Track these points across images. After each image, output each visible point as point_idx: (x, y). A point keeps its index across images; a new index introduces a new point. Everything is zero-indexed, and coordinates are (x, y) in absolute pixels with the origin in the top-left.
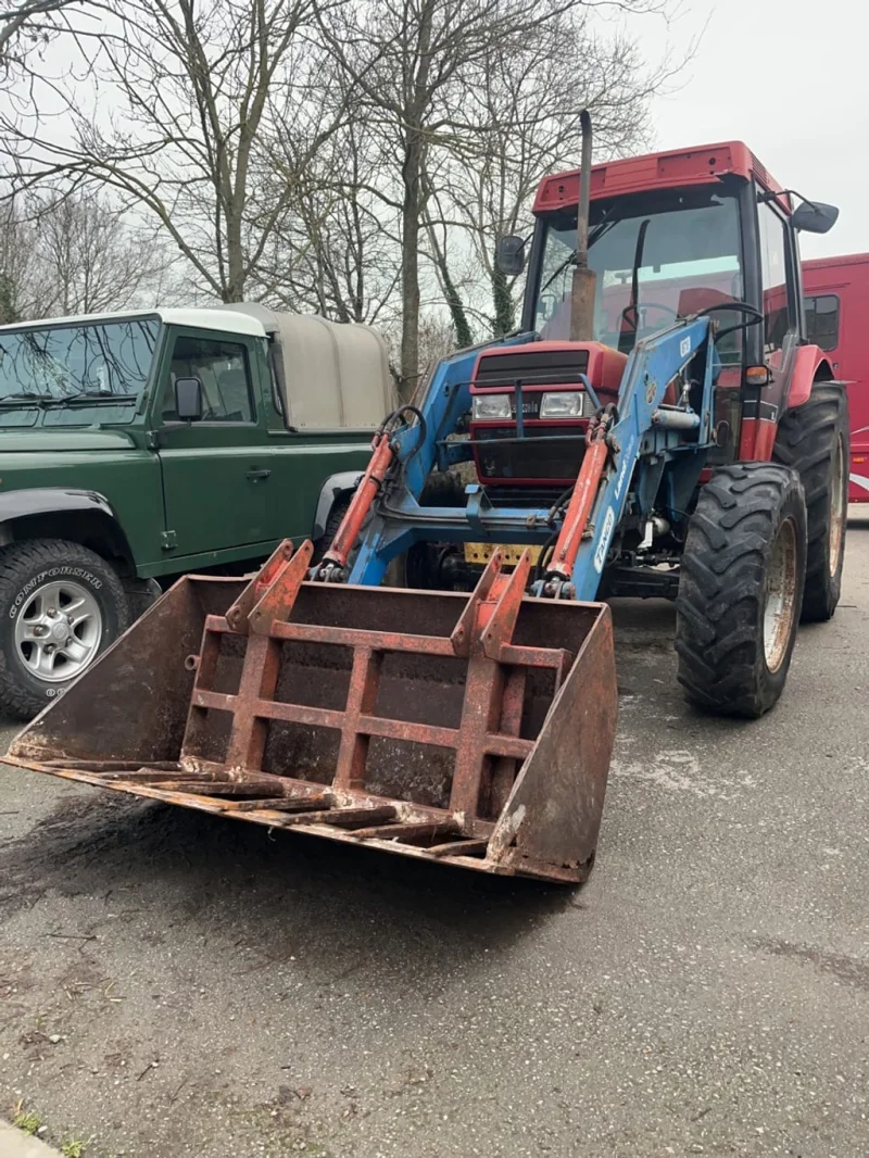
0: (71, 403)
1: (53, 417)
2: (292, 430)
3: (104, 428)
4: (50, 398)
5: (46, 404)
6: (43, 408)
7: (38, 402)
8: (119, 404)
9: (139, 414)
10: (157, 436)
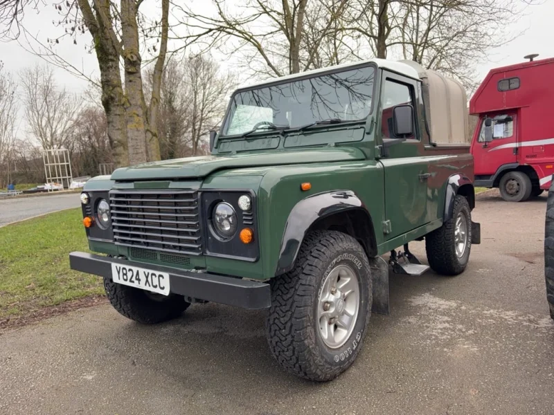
0: (306, 130)
1: (290, 141)
2: (434, 145)
3: (337, 145)
4: (288, 128)
5: (286, 132)
6: (283, 135)
7: (281, 132)
8: (348, 128)
9: (368, 133)
10: (382, 149)
